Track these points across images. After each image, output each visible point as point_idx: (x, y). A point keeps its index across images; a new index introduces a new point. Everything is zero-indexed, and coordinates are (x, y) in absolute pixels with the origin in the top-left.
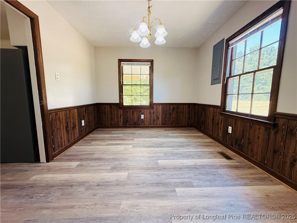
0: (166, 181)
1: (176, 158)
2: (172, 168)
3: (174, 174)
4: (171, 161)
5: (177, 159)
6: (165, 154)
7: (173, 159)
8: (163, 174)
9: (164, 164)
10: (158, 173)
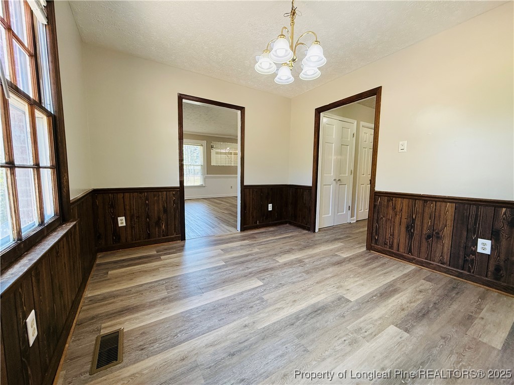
0: (236, 266)
1: (237, 299)
2: (236, 279)
3: (230, 274)
4: (244, 290)
5: (234, 295)
6: (262, 300)
7: (242, 293)
8: (243, 270)
9: (251, 282)
10: (250, 270)
